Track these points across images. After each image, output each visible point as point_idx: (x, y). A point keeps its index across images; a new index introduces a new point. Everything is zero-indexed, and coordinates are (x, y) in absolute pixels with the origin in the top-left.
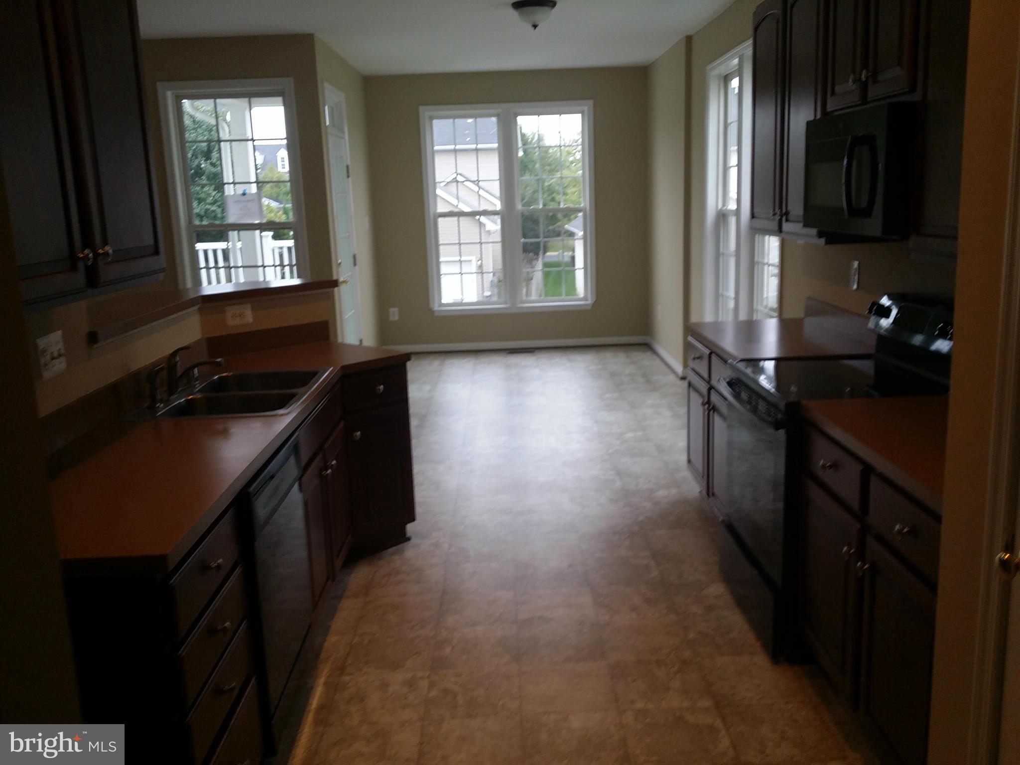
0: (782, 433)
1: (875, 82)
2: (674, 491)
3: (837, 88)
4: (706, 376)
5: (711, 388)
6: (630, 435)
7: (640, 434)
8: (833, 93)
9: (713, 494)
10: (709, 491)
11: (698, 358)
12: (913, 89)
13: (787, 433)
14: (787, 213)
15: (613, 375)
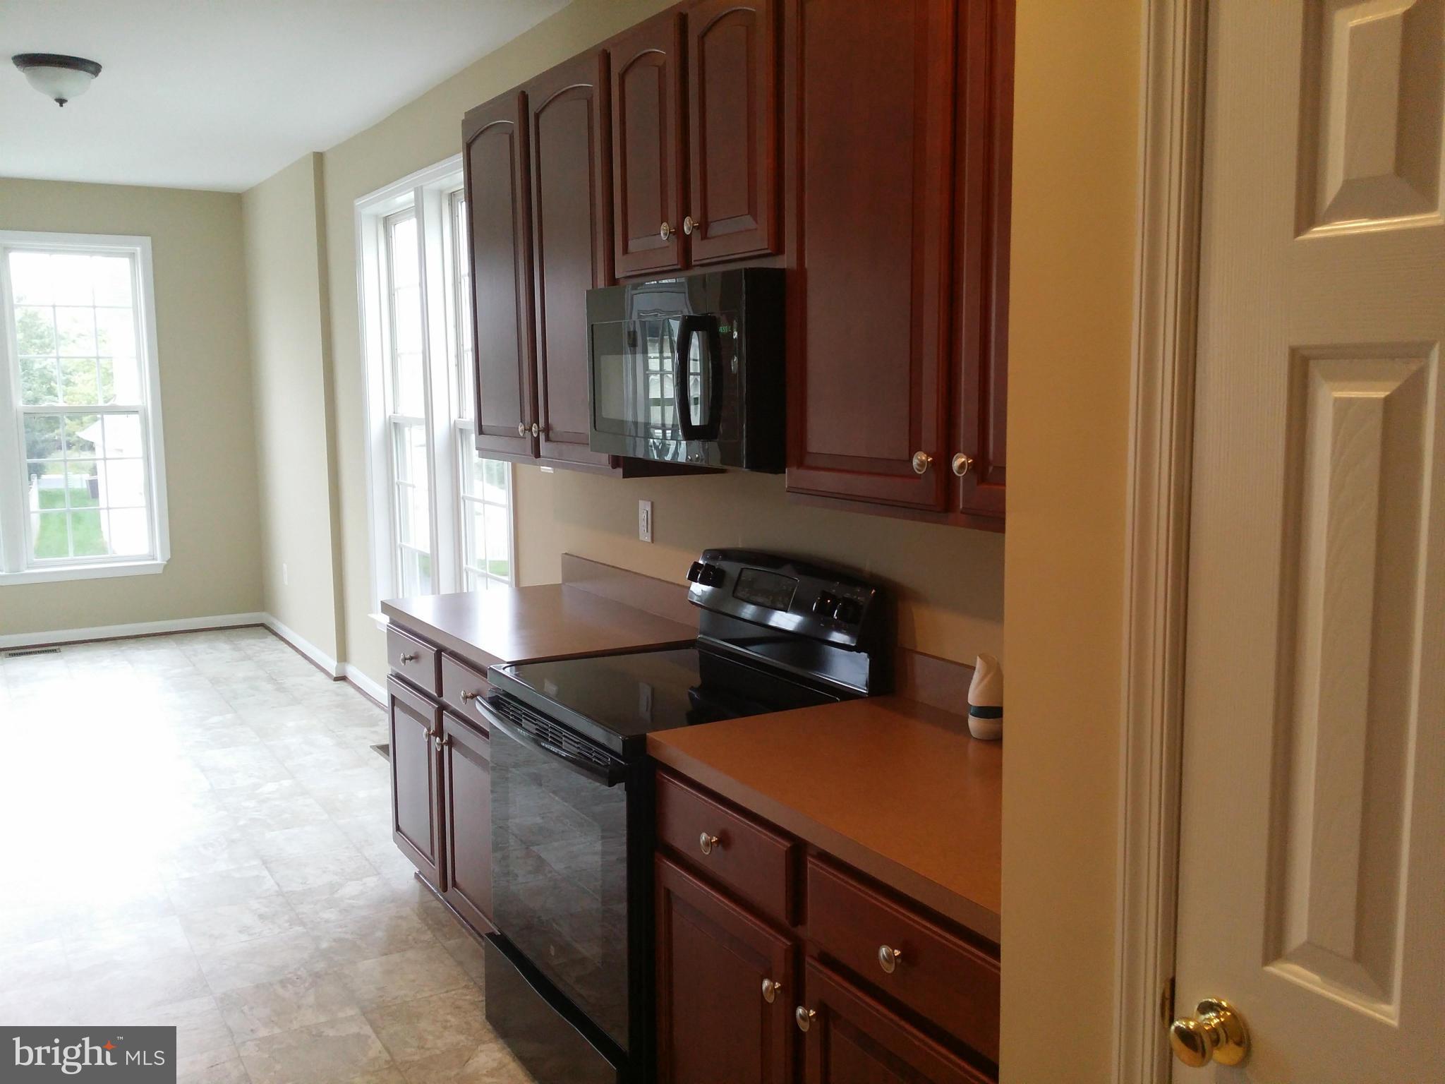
0: (619, 790)
1: (705, 236)
2: (371, 881)
3: (633, 245)
4: (432, 691)
5: (442, 708)
6: (271, 787)
7: (286, 783)
8: (625, 250)
9: (455, 884)
10: (446, 880)
11: (411, 658)
12: (779, 249)
13: (628, 789)
14: (547, 429)
15: (215, 681)
